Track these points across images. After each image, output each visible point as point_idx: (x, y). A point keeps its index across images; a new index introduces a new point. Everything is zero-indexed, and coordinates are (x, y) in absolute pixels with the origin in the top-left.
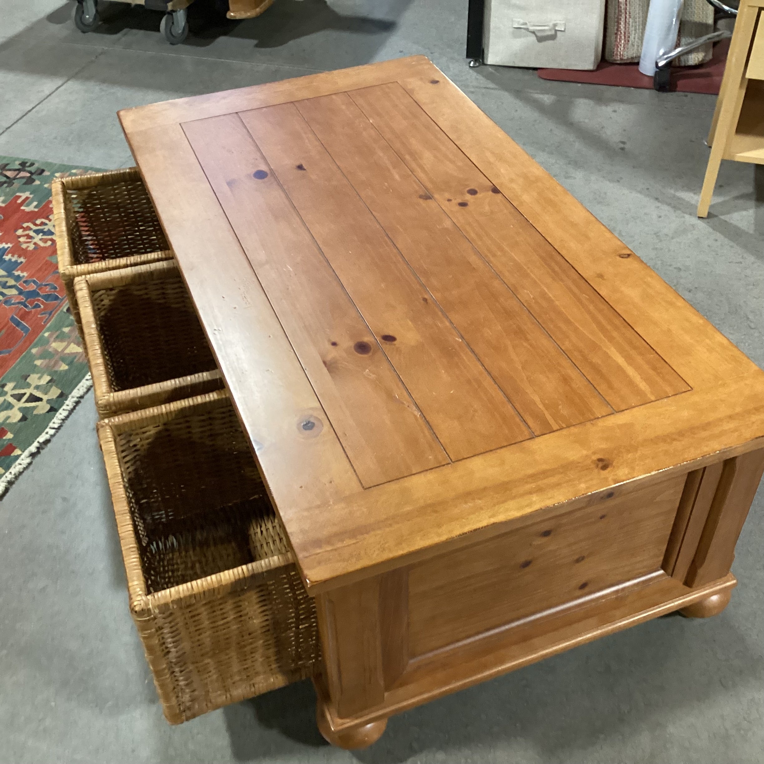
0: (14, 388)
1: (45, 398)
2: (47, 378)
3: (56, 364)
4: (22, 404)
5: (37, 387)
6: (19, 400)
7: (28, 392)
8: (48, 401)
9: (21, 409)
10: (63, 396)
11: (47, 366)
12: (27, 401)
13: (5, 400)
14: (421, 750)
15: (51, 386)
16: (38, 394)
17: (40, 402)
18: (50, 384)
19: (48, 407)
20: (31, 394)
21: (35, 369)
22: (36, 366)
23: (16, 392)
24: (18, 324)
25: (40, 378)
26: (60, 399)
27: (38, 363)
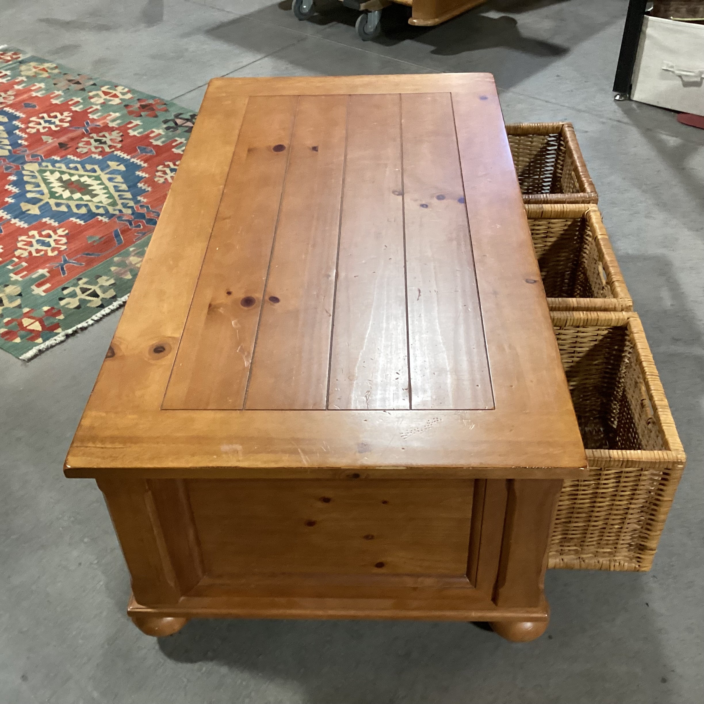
0: (85, 283)
1: (102, 296)
2: (112, 281)
3: (125, 272)
4: (84, 296)
5: (101, 287)
6: (83, 293)
7: (93, 288)
8: (103, 299)
9: (80, 300)
10: (114, 298)
11: (117, 273)
12: (88, 295)
13: (74, 290)
14: (212, 660)
15: (111, 288)
16: (99, 292)
17: (96, 298)
18: (111, 286)
19: (100, 303)
20: (94, 290)
21: (108, 273)
22: (110, 270)
23: (85, 286)
24: (117, 236)
25: (107, 280)
26: (112, 299)
27: (113, 269)
